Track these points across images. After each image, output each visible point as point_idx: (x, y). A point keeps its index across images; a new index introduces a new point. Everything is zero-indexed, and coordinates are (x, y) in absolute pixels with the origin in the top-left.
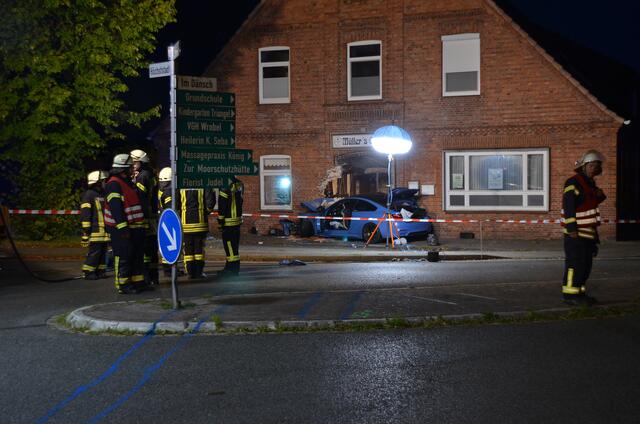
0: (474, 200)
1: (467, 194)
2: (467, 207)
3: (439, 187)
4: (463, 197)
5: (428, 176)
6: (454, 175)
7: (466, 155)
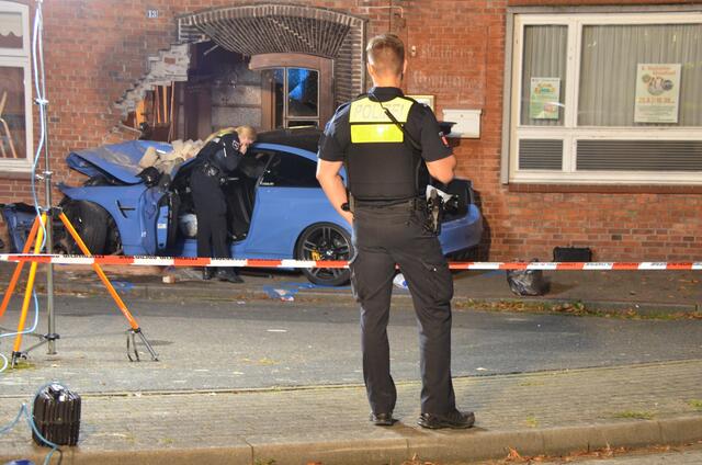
0: (590, 155)
1: (570, 136)
2: (569, 173)
3: (492, 115)
4: (557, 146)
5: (458, 82)
6: (534, 83)
7: (575, 22)
